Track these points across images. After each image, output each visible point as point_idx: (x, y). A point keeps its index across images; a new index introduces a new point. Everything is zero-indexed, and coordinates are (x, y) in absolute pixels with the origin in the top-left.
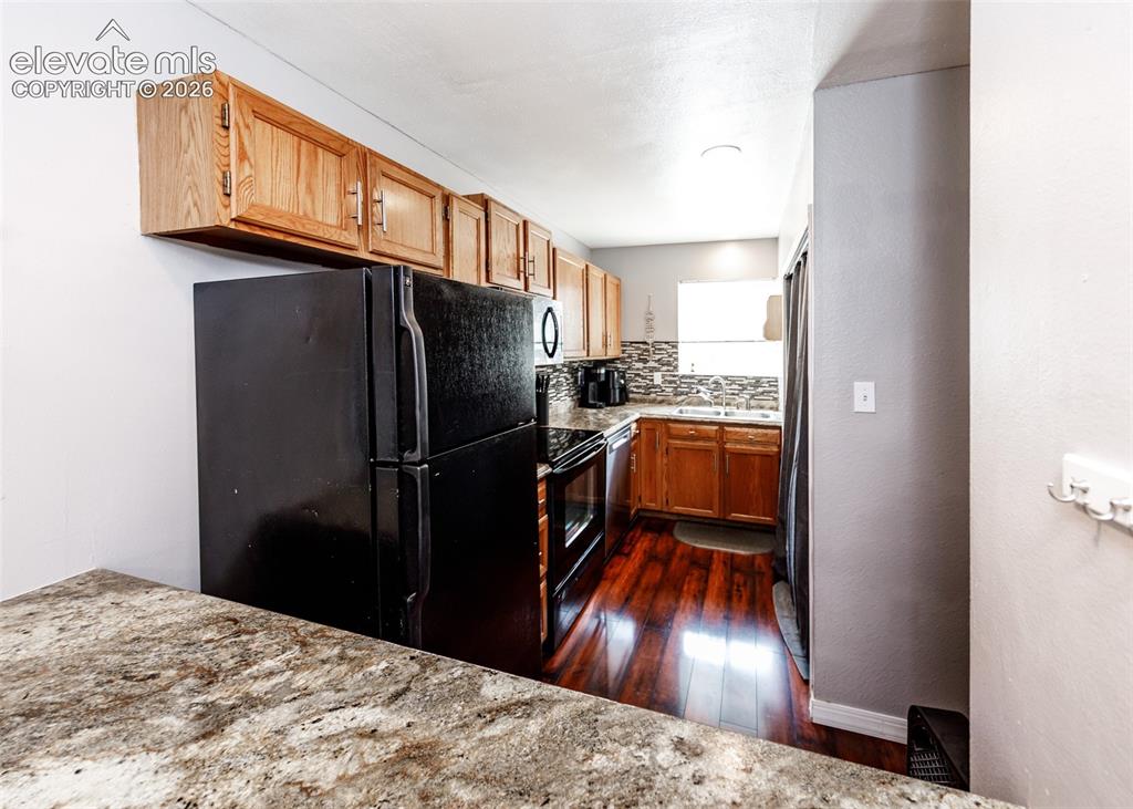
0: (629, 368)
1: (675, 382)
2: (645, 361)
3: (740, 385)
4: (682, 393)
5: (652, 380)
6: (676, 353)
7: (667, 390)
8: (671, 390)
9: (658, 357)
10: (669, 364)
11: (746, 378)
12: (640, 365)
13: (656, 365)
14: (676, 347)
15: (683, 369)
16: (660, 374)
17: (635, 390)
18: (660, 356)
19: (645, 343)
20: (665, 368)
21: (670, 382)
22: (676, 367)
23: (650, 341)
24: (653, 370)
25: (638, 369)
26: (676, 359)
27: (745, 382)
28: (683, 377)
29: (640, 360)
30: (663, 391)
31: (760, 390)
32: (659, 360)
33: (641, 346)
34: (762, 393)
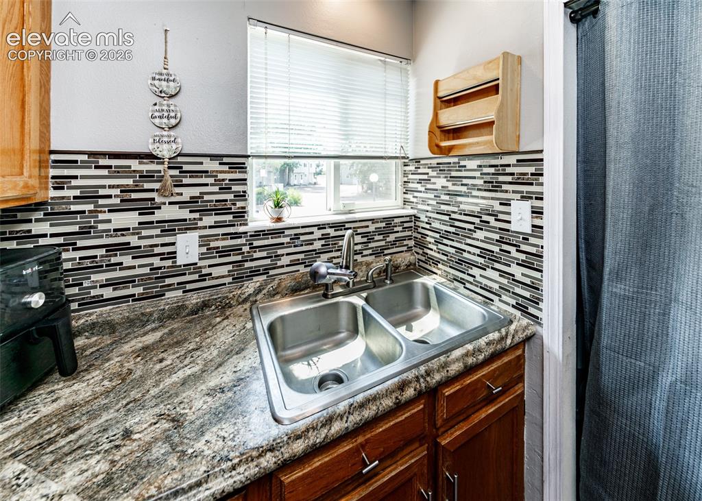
0: (85, 232)
1: (237, 250)
2: (148, 208)
3: (364, 235)
4: (255, 272)
5: (172, 255)
6: (243, 181)
7: (216, 272)
8: (224, 270)
9: (187, 193)
10: (220, 209)
11: (373, 220)
12: (130, 219)
13: (185, 214)
14: (241, 167)
15: (259, 218)
16: (193, 236)
17: (108, 293)
18: (195, 192)
19: (150, 157)
20: (209, 220)
21: (224, 252)
22: (241, 215)
23: (165, 151)
24: (171, 228)
25: (123, 231)
26: (242, 196)
27: (372, 228)
28: (258, 234)
29: (126, 205)
30: (203, 278)
31: (392, 237)
32: (194, 200)
33: (135, 164)
34: (394, 244)
